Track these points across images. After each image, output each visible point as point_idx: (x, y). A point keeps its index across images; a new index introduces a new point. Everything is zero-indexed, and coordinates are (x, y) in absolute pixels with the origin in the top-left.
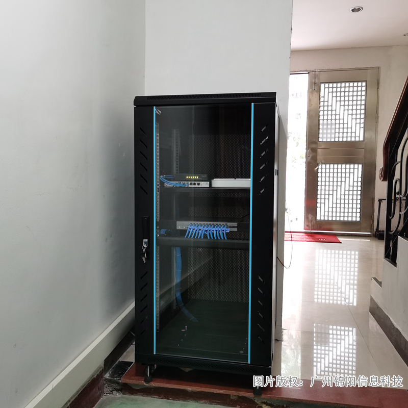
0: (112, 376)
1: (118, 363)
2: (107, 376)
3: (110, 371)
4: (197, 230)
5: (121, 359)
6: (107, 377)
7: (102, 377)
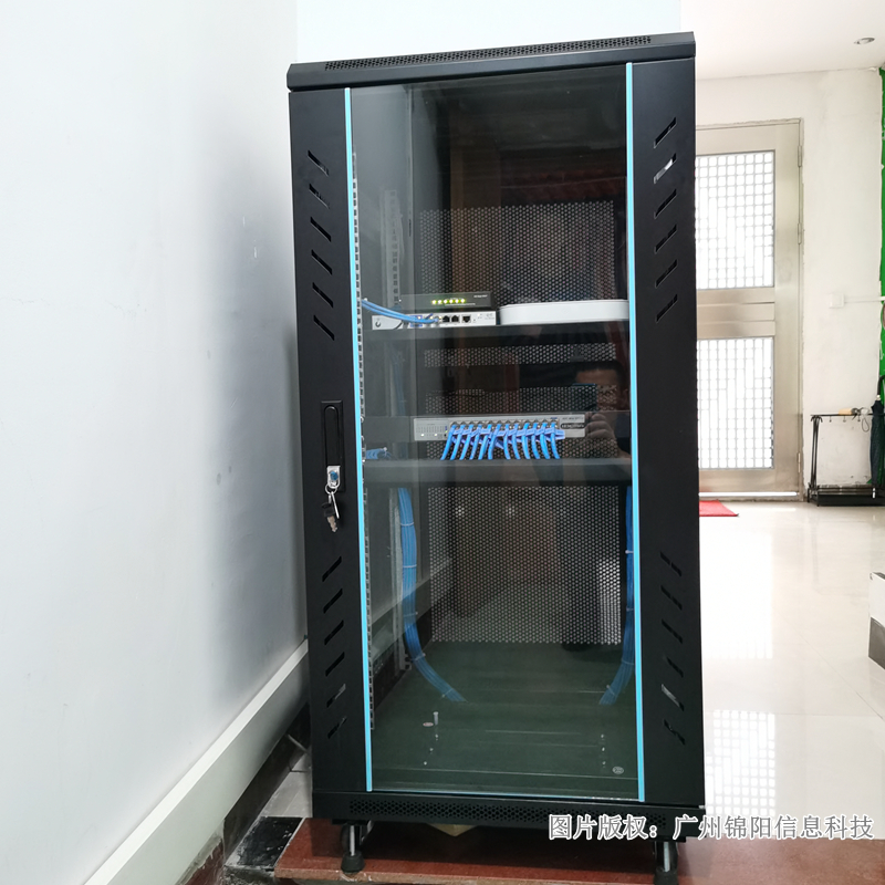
0: (248, 859)
1: (261, 823)
2: (234, 860)
3: (241, 847)
4: (473, 439)
5: (266, 812)
6: (235, 866)
7: (220, 866)
